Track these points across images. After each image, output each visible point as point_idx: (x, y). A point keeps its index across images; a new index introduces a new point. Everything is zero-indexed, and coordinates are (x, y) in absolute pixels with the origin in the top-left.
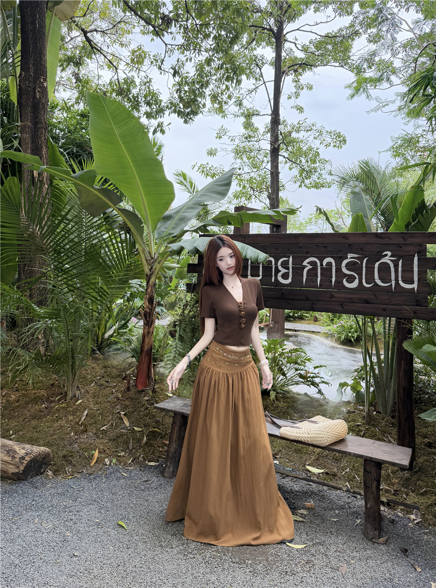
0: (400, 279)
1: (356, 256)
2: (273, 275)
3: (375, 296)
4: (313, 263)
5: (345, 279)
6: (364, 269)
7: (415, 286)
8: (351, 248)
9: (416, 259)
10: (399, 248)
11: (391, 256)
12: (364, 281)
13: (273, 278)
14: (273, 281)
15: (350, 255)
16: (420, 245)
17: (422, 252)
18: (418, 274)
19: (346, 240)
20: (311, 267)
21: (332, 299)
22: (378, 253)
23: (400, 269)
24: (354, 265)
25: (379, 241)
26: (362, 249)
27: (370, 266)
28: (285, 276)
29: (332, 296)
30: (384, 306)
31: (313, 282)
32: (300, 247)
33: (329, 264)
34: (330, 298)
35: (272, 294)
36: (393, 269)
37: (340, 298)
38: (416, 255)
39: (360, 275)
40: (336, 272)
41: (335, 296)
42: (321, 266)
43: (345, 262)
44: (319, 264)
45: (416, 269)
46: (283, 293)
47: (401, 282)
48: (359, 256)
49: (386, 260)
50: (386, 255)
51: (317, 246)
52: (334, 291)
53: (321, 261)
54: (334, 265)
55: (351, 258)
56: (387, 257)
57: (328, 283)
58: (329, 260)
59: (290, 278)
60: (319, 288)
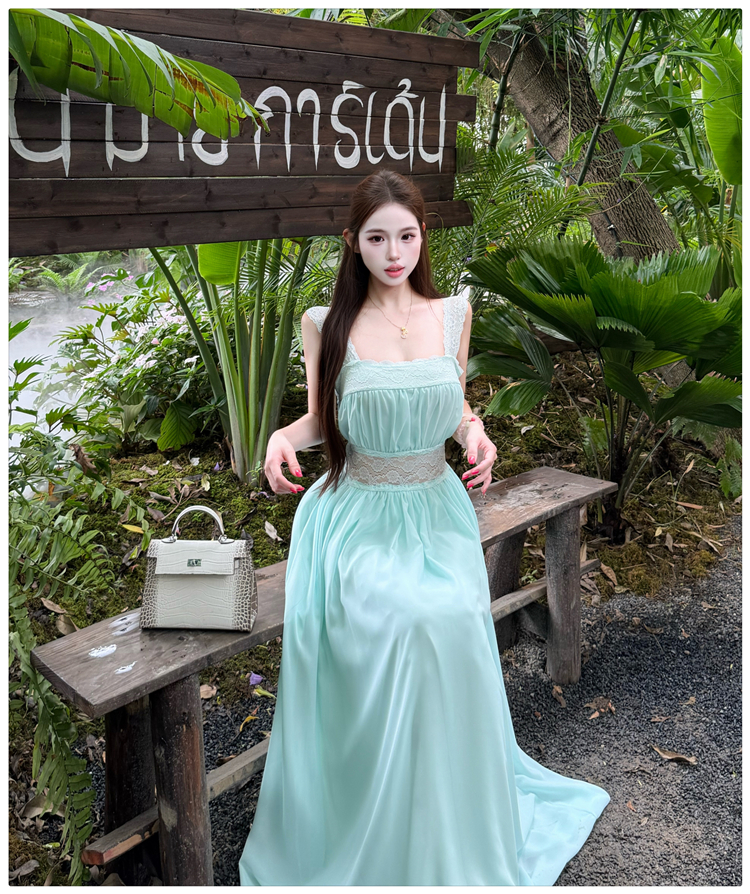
0: (421, 143)
1: (356, 86)
4: (276, 104)
5: (337, 147)
6: (369, 119)
7: (438, 157)
8: (350, 66)
9: (443, 95)
10: (421, 72)
11: (410, 91)
12: (368, 148)
14: (182, 157)
15: (348, 85)
16: (450, 67)
17: (451, 83)
18: (446, 131)
19: (343, 45)
20: (270, 114)
21: (314, 200)
22: (393, 81)
23: (422, 120)
24: (353, 109)
25: (395, 52)
26: (367, 70)
27: (378, 112)
28: (211, 142)
29: (315, 193)
31: (277, 156)
32: (248, 53)
33: (309, 104)
34: (311, 198)
36: (412, 121)
37: (329, 195)
38: (444, 90)
39: (361, 134)
40: (320, 128)
41: (321, 190)
42: (292, 110)
43: (339, 101)
44: (289, 108)
45: (442, 120)
46: (210, 192)
47: (421, 149)
48: (362, 86)
49: (403, 98)
50: (404, 86)
51: (286, 53)
52: (320, 180)
53: (294, 98)
54: (318, 109)
55: (348, 92)
56: (404, 93)
57: (307, 159)
58: (308, 95)
59: (224, 147)
60: (289, 174)
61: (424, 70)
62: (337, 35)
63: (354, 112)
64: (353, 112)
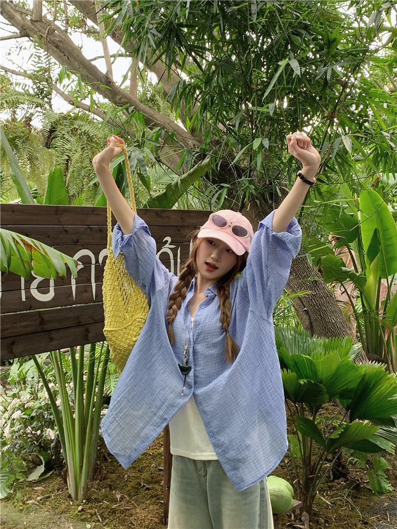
2: (23, 287)
4: (85, 260)
10: (177, 232)
11: (171, 243)
13: (23, 292)
14: (24, 299)
16: (195, 227)
20: (82, 266)
22: (160, 239)
23: (179, 260)
28: (43, 287)
31: (86, 291)
32: (66, 231)
35: (23, 327)
36: (172, 261)
42: (96, 263)
44: (93, 261)
46: (42, 319)
51: (91, 229)
53: (97, 256)
56: (167, 245)
58: (106, 252)
59: (52, 289)
60: (95, 302)
61: (179, 230)
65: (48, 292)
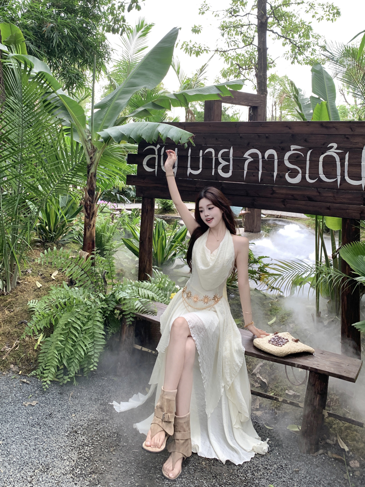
0: (346, 174)
1: (299, 147)
2: (213, 167)
3: (319, 193)
4: (253, 155)
5: (287, 174)
6: (308, 163)
7: (362, 182)
8: (294, 139)
9: (364, 152)
10: (345, 139)
11: (337, 149)
12: (307, 176)
13: (213, 170)
14: (213, 174)
15: (293, 147)
19: (290, 131)
20: (252, 159)
21: (274, 195)
22: (324, 144)
23: (346, 163)
24: (297, 158)
25: (325, 131)
26: (306, 141)
27: (314, 159)
28: (226, 169)
29: (273, 192)
30: (328, 204)
31: (254, 176)
32: (241, 137)
33: (271, 156)
34: (272, 194)
36: (338, 163)
37: (282, 194)
39: (303, 169)
40: (278, 165)
41: (276, 192)
42: (262, 159)
43: (288, 155)
44: (260, 157)
45: (363, 164)
46: (223, 187)
47: (347, 178)
48: (303, 147)
49: (331, 153)
50: (332, 147)
51: (259, 136)
52: (276, 187)
53: (263, 154)
54: (276, 157)
55: (293, 150)
56: (333, 150)
57: (269, 178)
58: (270, 152)
59: (231, 171)
60: (260, 183)
61: (347, 138)
62: (287, 127)
63: (299, 159)
64: (297, 159)
65: (228, 172)
